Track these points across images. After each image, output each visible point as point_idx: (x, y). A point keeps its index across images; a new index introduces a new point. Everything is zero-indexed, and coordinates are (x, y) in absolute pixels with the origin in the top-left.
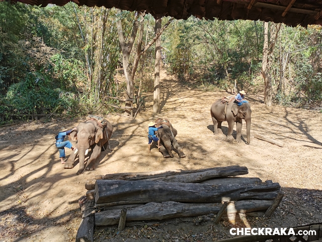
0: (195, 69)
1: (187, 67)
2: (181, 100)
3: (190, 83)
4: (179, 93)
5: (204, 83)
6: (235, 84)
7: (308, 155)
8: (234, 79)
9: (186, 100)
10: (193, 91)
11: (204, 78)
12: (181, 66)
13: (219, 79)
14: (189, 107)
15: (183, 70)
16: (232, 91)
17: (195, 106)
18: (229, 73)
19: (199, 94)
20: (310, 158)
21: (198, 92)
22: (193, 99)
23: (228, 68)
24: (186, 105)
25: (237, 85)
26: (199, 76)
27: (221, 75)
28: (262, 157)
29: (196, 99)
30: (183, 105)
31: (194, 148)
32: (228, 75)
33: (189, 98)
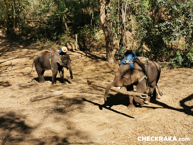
0: (29, 22)
1: (18, 20)
2: (8, 63)
3: (22, 39)
4: (7, 53)
5: (40, 40)
6: (76, 40)
7: (146, 117)
8: (75, 33)
9: (14, 61)
10: (26, 50)
11: (40, 33)
12: (9, 19)
13: (57, 35)
14: (18, 71)
15: (13, 23)
16: (74, 48)
17: (27, 68)
18: (68, 26)
19: (32, 52)
20: (148, 120)
21: (32, 50)
22: (24, 60)
23: (66, 20)
24: (14, 68)
25: (78, 40)
26: (34, 30)
27: (60, 30)
28: (97, 127)
29: (28, 59)
30: (10, 68)
31: (13, 125)
32: (67, 29)
33: (19, 59)
